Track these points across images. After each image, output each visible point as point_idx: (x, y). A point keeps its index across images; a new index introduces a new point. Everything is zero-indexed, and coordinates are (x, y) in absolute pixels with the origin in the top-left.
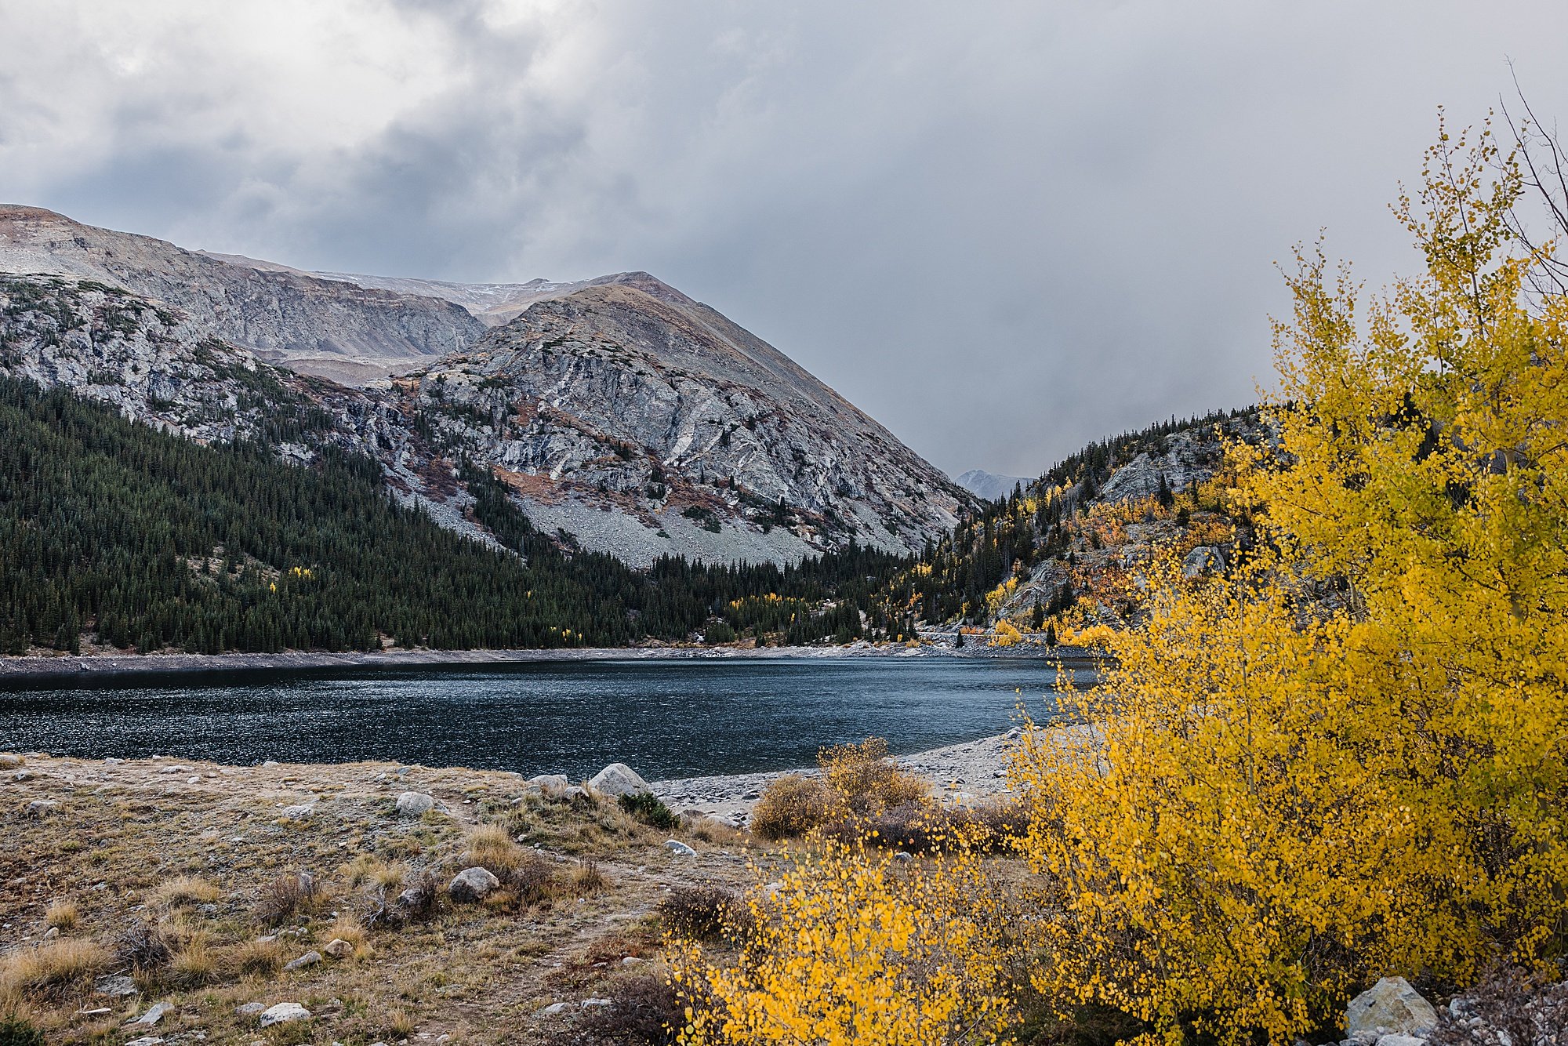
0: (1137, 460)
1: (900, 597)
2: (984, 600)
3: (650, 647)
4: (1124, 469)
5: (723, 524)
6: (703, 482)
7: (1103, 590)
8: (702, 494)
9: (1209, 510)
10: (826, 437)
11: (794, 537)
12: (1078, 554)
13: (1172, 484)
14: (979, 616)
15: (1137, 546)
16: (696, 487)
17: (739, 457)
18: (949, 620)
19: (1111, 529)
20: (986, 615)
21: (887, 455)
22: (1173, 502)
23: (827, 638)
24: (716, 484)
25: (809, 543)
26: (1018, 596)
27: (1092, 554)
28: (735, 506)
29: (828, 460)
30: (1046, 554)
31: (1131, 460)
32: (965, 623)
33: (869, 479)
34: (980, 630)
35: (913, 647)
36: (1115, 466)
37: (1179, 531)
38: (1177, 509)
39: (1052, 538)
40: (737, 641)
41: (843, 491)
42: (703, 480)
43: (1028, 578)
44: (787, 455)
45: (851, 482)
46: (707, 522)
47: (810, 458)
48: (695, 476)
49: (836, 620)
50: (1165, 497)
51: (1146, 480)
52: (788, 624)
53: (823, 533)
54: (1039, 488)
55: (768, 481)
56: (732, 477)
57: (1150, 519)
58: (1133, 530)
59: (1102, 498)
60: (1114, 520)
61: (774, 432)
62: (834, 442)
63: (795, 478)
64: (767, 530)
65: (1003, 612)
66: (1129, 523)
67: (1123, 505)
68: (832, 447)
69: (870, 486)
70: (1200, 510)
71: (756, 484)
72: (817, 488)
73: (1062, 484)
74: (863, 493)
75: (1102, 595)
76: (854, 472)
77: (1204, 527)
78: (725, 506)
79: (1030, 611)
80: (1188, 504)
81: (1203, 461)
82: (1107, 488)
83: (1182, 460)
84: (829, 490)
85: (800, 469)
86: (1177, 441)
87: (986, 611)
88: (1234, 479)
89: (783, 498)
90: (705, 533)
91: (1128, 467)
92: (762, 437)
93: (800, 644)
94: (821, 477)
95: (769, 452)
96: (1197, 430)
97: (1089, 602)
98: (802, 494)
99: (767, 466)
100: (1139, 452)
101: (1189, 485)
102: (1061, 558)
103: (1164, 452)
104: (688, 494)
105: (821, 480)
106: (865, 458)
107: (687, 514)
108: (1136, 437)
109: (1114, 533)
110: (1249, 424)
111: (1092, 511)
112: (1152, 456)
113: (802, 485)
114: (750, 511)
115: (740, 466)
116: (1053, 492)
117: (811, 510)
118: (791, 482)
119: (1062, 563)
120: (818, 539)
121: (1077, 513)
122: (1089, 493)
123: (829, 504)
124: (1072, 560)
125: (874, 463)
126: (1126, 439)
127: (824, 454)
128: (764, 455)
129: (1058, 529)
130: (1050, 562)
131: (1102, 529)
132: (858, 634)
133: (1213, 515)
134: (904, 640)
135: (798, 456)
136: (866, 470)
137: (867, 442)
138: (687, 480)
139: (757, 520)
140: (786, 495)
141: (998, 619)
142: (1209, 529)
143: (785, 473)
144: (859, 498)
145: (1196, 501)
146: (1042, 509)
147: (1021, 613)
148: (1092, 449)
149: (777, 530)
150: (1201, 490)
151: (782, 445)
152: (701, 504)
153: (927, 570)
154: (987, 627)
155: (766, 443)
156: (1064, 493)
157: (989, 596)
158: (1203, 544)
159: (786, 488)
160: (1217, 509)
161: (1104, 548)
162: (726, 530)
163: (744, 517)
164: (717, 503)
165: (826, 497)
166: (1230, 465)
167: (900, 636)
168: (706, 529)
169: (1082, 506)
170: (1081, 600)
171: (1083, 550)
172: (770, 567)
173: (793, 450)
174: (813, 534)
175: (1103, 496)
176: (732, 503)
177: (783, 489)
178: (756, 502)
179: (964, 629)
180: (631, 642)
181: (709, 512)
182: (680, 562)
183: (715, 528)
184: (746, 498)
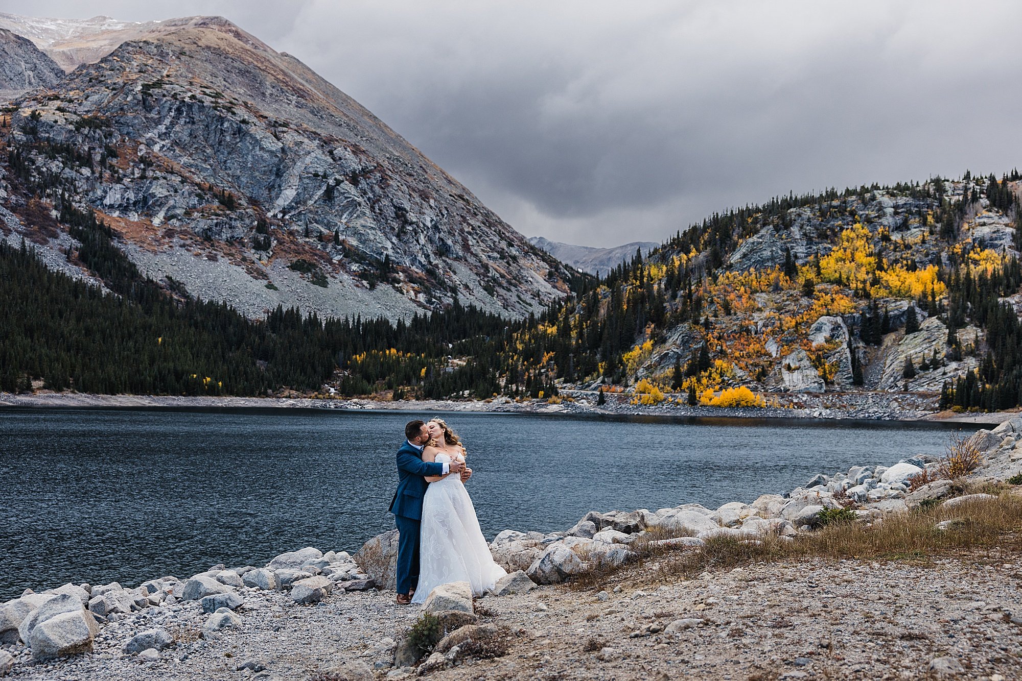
0: (763, 232)
1: (531, 355)
2: (621, 361)
3: (289, 397)
4: (751, 240)
5: (330, 279)
6: (307, 236)
7: (737, 354)
8: (307, 248)
9: (831, 282)
10: (425, 197)
11: (399, 295)
12: (712, 319)
13: (796, 257)
14: (616, 373)
15: (766, 314)
16: (301, 240)
17: (343, 212)
18: (587, 379)
19: (740, 297)
20: (624, 375)
21: (480, 217)
22: (797, 274)
23: (467, 392)
24: (321, 238)
25: (414, 301)
26: (655, 357)
27: (724, 321)
28: (340, 261)
29: (428, 219)
30: (681, 318)
31: (757, 232)
32: (603, 382)
33: (465, 240)
34: (619, 389)
35: (554, 403)
36: (741, 236)
37: (804, 301)
38: (801, 280)
39: (684, 304)
40: (373, 394)
41: (443, 250)
42: (307, 234)
43: (663, 341)
44: (390, 212)
45: (449, 242)
46: (314, 275)
47: (412, 217)
48: (299, 229)
49: (471, 376)
50: (790, 269)
51: (772, 251)
52: (419, 379)
53: (427, 292)
54: (662, 255)
55: (372, 237)
56: (337, 232)
57: (777, 289)
58: (761, 299)
59: (730, 267)
60: (743, 289)
61: (376, 188)
62: (432, 202)
63: (398, 236)
64: (372, 287)
65: (641, 372)
66: (756, 292)
67: (750, 274)
68: (431, 207)
69: (466, 247)
70: (822, 282)
71: (360, 241)
72: (418, 247)
73: (687, 252)
74: (461, 254)
75: (736, 358)
76: (451, 233)
77: (828, 298)
78: (330, 261)
79: (669, 371)
80: (812, 276)
81: (823, 236)
82: (735, 258)
83: (805, 234)
84: (430, 249)
85: (403, 227)
86: (799, 215)
87: (624, 370)
88: (852, 254)
89: (387, 256)
90: (312, 287)
91: (755, 238)
92: (365, 193)
93: (438, 398)
94: (422, 237)
95: (372, 209)
96: (817, 207)
97: (725, 365)
98: (405, 252)
99: (370, 223)
100: (764, 225)
101: (811, 258)
102: (696, 322)
103: (787, 225)
104: (293, 247)
105: (422, 240)
106: (460, 219)
107: (294, 267)
108: (758, 210)
109: (744, 300)
110: (865, 204)
111: (721, 279)
112: (777, 229)
113: (405, 243)
114: (354, 267)
115: (344, 221)
116: (678, 260)
117: (414, 268)
118: (394, 240)
119: (697, 327)
120: (422, 297)
121: (707, 280)
122: (716, 261)
123: (430, 263)
124: (707, 325)
125: (469, 224)
126: (749, 212)
127: (424, 213)
128: (368, 211)
129: (690, 295)
130: (685, 327)
131: (732, 296)
132: (497, 390)
133: (836, 287)
134: (547, 396)
135: (400, 213)
136: (462, 231)
137: (461, 203)
138: (291, 233)
139: (363, 275)
140: (390, 252)
141: (636, 380)
142: (833, 300)
143: (387, 230)
144: (458, 259)
145: (819, 273)
146: (670, 276)
147: (658, 374)
148: (716, 220)
149: (382, 287)
150: (823, 263)
151: (385, 202)
152: (307, 257)
153: (552, 330)
154: (627, 386)
155: (369, 199)
156: (689, 260)
157: (625, 357)
158: (828, 314)
159: (389, 245)
160: (839, 282)
161: (735, 314)
162: (334, 285)
163: (349, 272)
164: (322, 257)
165: (427, 256)
166: (848, 241)
167: (541, 393)
168: (314, 283)
169: (709, 274)
170: (718, 363)
171: (716, 316)
172: (383, 323)
173: (395, 207)
174: (417, 293)
175: (731, 265)
176: (336, 259)
177: (388, 246)
178: (360, 257)
179: (604, 387)
180: (270, 391)
181: (315, 266)
182: (293, 315)
183: (321, 282)
184: (350, 254)
